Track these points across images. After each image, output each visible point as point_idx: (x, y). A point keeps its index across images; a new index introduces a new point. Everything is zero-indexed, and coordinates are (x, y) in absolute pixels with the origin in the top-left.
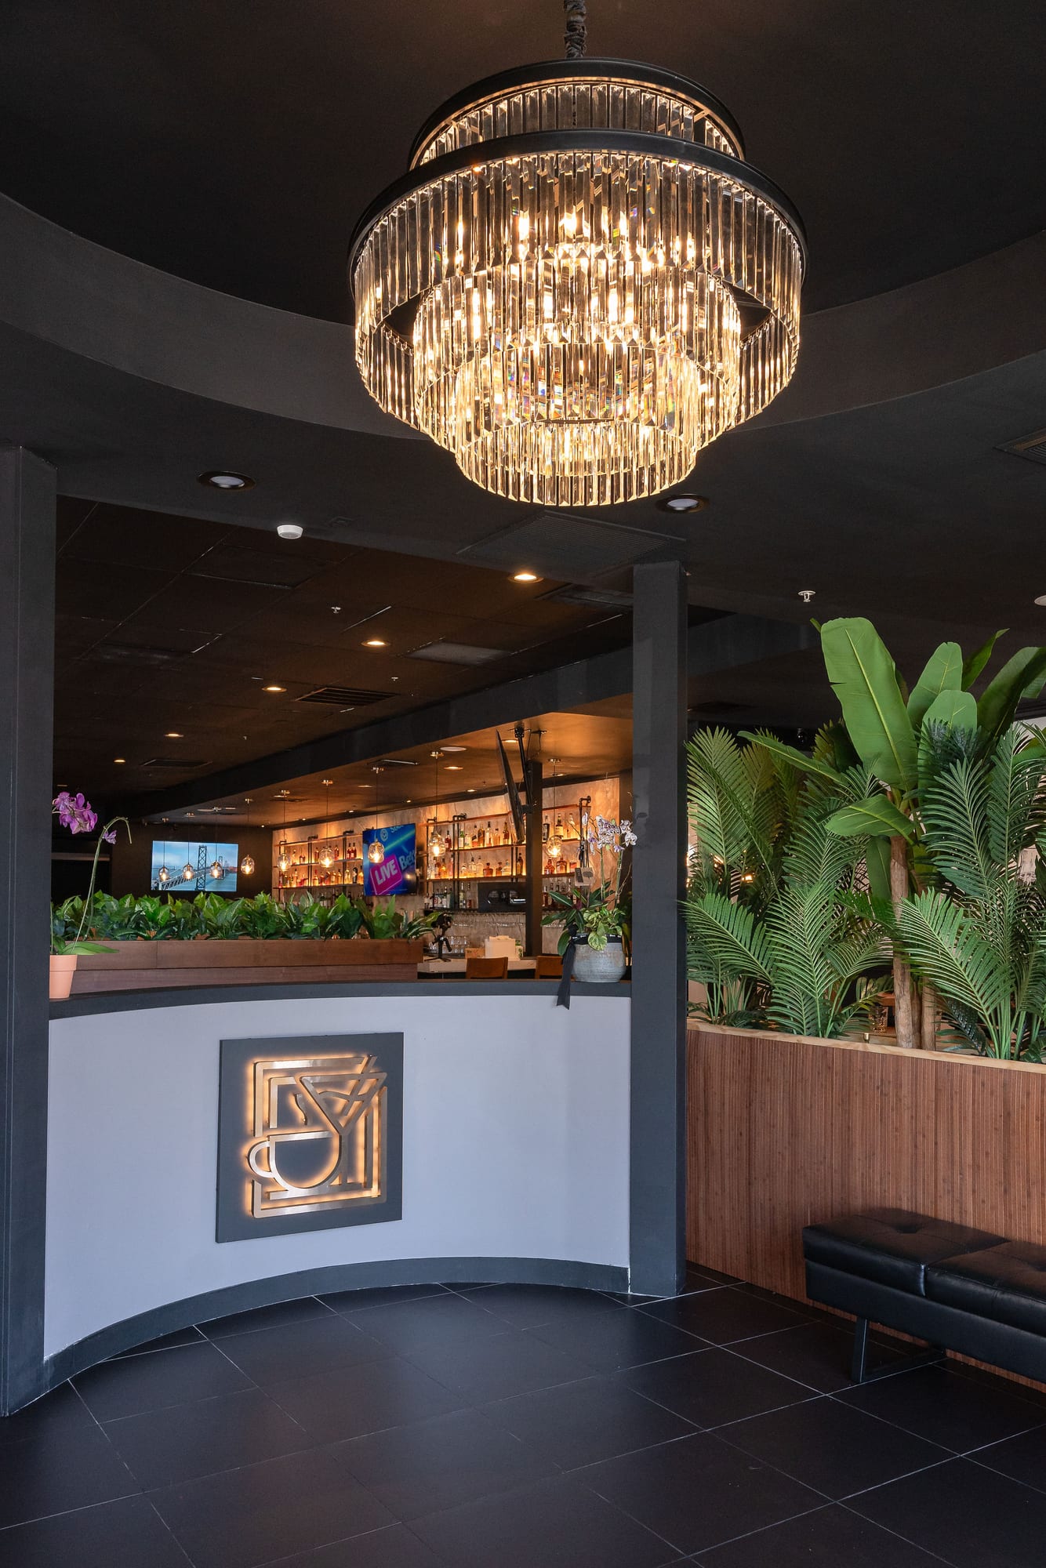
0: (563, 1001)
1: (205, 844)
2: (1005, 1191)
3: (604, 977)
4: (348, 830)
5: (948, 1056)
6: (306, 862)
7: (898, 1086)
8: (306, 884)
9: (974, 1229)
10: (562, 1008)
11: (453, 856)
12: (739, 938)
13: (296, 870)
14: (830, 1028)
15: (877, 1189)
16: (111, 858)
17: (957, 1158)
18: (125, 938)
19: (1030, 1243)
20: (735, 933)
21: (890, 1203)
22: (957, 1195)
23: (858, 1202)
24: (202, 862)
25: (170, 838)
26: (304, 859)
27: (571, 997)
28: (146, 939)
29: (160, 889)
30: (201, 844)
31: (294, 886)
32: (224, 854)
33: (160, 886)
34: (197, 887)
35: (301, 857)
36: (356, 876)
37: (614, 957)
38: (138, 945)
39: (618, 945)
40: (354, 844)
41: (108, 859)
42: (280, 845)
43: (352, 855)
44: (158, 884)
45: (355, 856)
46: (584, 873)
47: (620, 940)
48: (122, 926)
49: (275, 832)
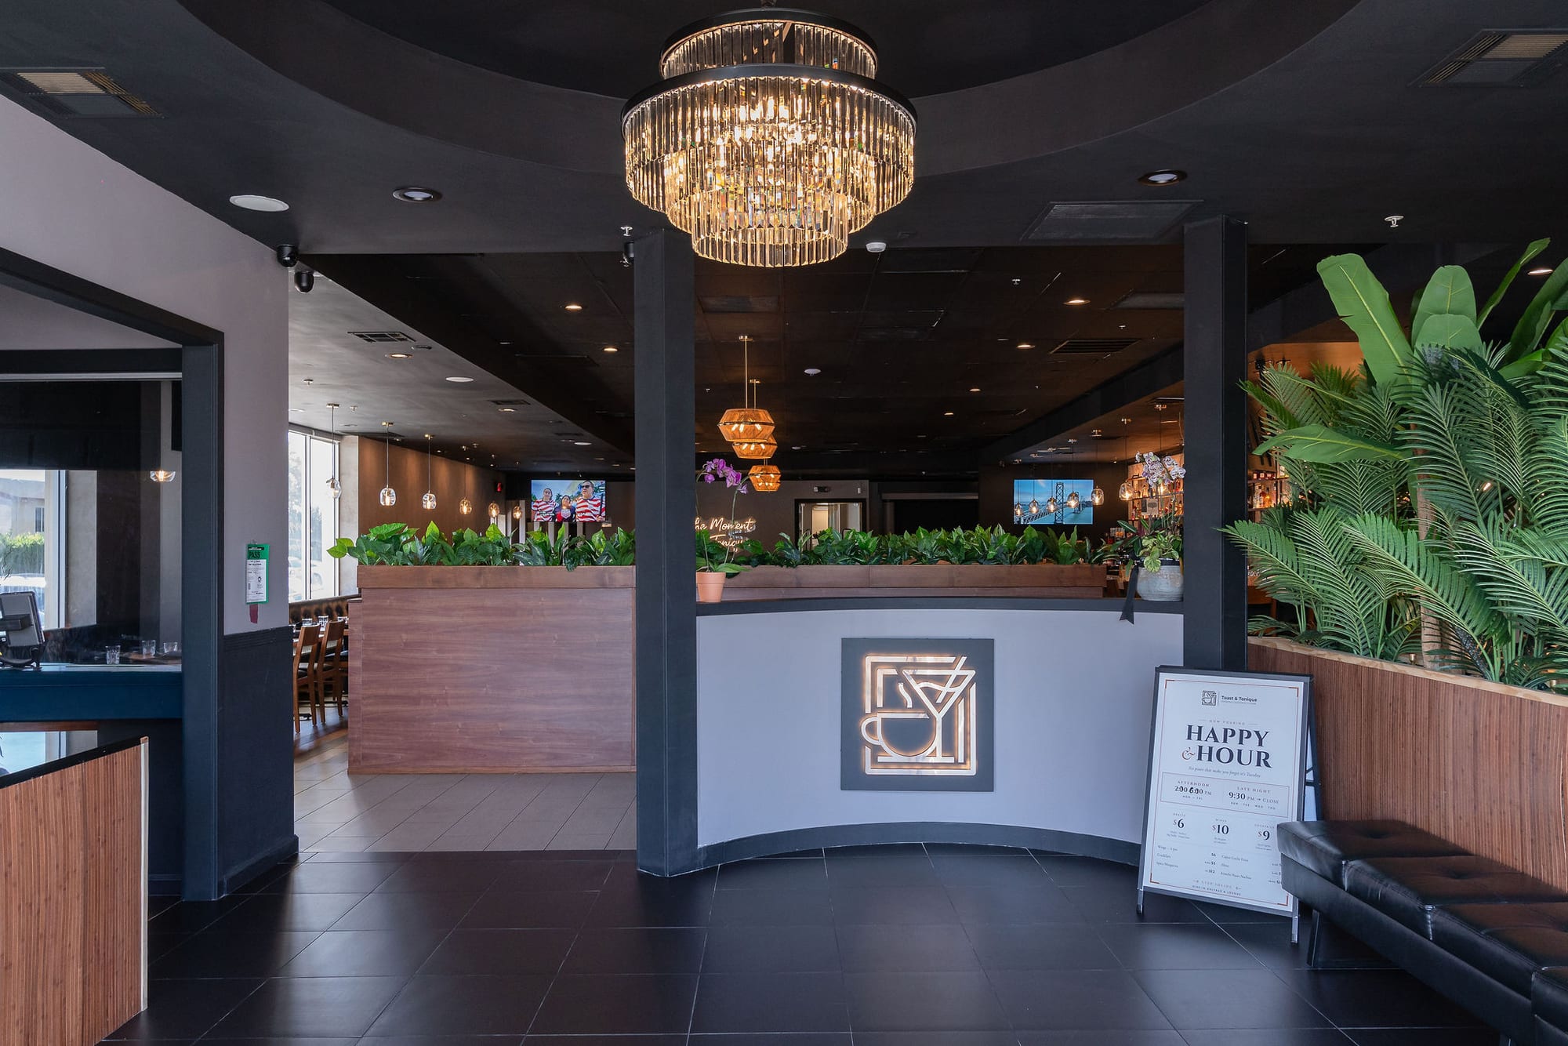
0: (1128, 616)
2: (1475, 807)
3: (1162, 596)
5: (1438, 675)
7: (1404, 705)
9: (1454, 844)
10: (1127, 621)
11: (1276, 485)
12: (1285, 561)
14: (1380, 650)
15: (1390, 801)
17: (1442, 775)
18: (845, 562)
19: (1492, 861)
20: (1280, 556)
21: (1399, 817)
22: (1442, 811)
23: (1378, 815)
27: (1135, 613)
28: (862, 564)
30: (1059, 481)
33: (1022, 520)
34: (1056, 520)
37: (1170, 579)
38: (856, 568)
39: (1176, 567)
41: (977, 497)
42: (1134, 480)
44: (1020, 519)
46: (1149, 504)
47: (1177, 564)
48: (843, 554)
49: (1130, 467)
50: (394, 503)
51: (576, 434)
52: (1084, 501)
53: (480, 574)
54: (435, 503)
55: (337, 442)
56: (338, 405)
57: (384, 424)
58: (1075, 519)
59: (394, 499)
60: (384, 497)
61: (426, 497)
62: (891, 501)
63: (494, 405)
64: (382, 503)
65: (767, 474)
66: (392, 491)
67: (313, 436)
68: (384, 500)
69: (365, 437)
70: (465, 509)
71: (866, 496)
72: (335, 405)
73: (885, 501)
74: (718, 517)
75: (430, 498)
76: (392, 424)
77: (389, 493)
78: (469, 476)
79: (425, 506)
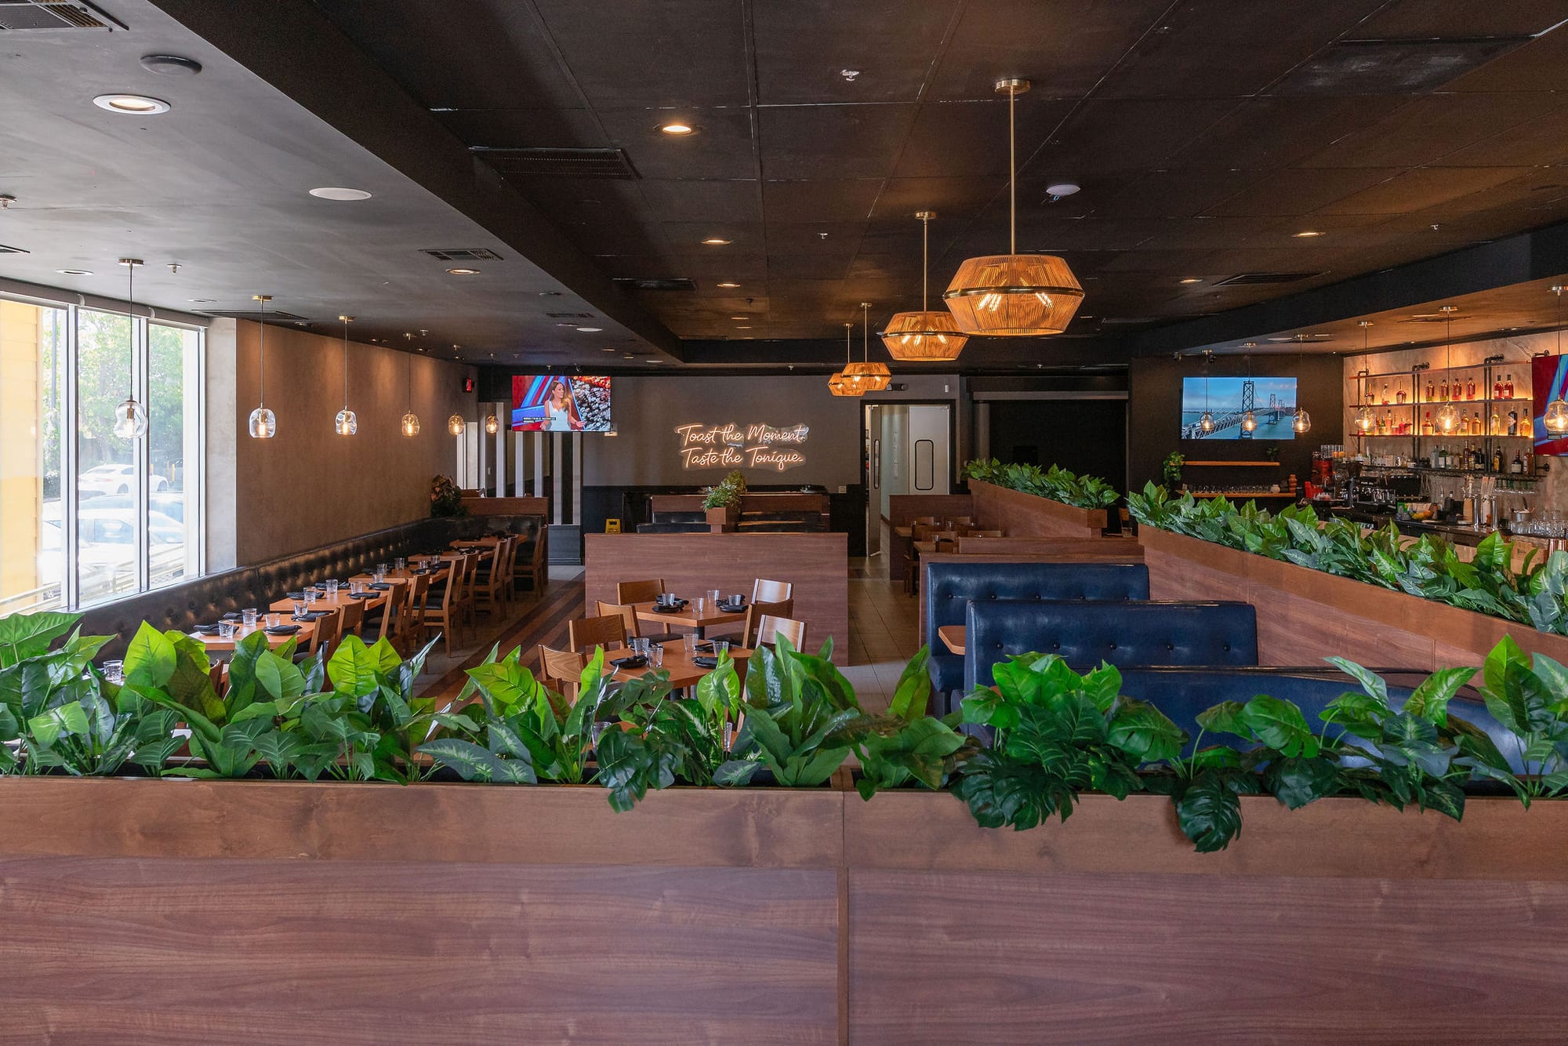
1: (1252, 379)
4: (1494, 355)
6: (1409, 401)
8: (1410, 431)
13: (1389, 411)
16: (1130, 395)
24: (1247, 402)
25: (1205, 372)
26: (1404, 396)
30: (1247, 379)
31: (1388, 433)
32: (1277, 391)
33: (1193, 434)
34: (1242, 434)
35: (1398, 393)
36: (1515, 425)
40: (1509, 376)
41: (1126, 397)
42: (1359, 378)
43: (1507, 393)
44: (1190, 432)
45: (1512, 393)
49: (1348, 360)
50: (272, 434)
51: (582, 316)
52: (1282, 408)
53: (306, 811)
54: (355, 425)
55: (202, 328)
56: (141, 262)
57: (256, 298)
58: (1269, 431)
59: (272, 426)
60: (256, 422)
61: (341, 416)
62: (985, 402)
63: (434, 259)
64: (253, 434)
65: (871, 376)
66: (270, 413)
67: (153, 318)
68: (256, 429)
69: (246, 320)
70: (410, 429)
71: (956, 396)
72: (135, 261)
73: (977, 402)
74: (758, 423)
75: (348, 417)
76: (270, 298)
77: (265, 417)
78: (426, 373)
79: (339, 431)
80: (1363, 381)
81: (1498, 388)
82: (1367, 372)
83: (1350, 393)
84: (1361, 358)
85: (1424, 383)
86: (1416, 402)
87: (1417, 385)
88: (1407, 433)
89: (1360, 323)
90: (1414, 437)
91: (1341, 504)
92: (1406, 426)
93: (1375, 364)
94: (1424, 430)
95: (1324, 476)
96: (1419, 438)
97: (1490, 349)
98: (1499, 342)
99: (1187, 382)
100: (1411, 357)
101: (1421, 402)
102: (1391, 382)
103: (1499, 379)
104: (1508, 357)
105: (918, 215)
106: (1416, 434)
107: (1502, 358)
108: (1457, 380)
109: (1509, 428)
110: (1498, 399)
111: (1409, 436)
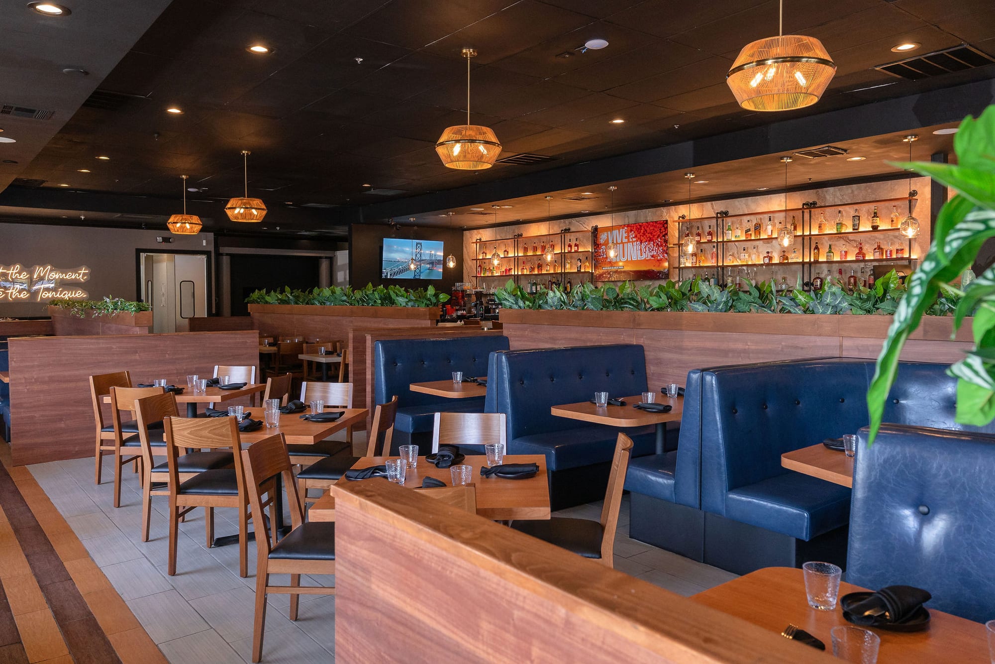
1: (420, 241)
4: (566, 228)
6: (511, 255)
8: (513, 272)
11: (716, 247)
24: (418, 255)
25: (396, 236)
26: (507, 252)
29: (389, 277)
30: (418, 241)
31: (497, 274)
32: (434, 250)
33: (389, 275)
34: (415, 276)
35: (505, 251)
36: (580, 265)
40: (575, 239)
42: (475, 243)
43: (574, 248)
44: (387, 273)
45: (578, 248)
49: (466, 233)
62: (227, 254)
71: (211, 248)
73: (222, 254)
74: (43, 264)
80: (478, 245)
81: (570, 246)
82: (480, 239)
83: (468, 253)
84: (475, 231)
85: (520, 245)
86: (516, 255)
87: (516, 247)
88: (511, 273)
89: (546, 197)
90: (514, 275)
91: (471, 317)
92: (510, 269)
93: (486, 235)
94: (522, 271)
95: (461, 301)
96: (518, 275)
97: (562, 225)
98: (567, 221)
99: (386, 241)
100: (509, 232)
101: (520, 255)
102: (497, 245)
103: (570, 241)
104: (573, 229)
105: (464, 51)
106: (516, 273)
107: (569, 229)
108: (543, 242)
109: (578, 268)
110: (570, 252)
111: (512, 275)
